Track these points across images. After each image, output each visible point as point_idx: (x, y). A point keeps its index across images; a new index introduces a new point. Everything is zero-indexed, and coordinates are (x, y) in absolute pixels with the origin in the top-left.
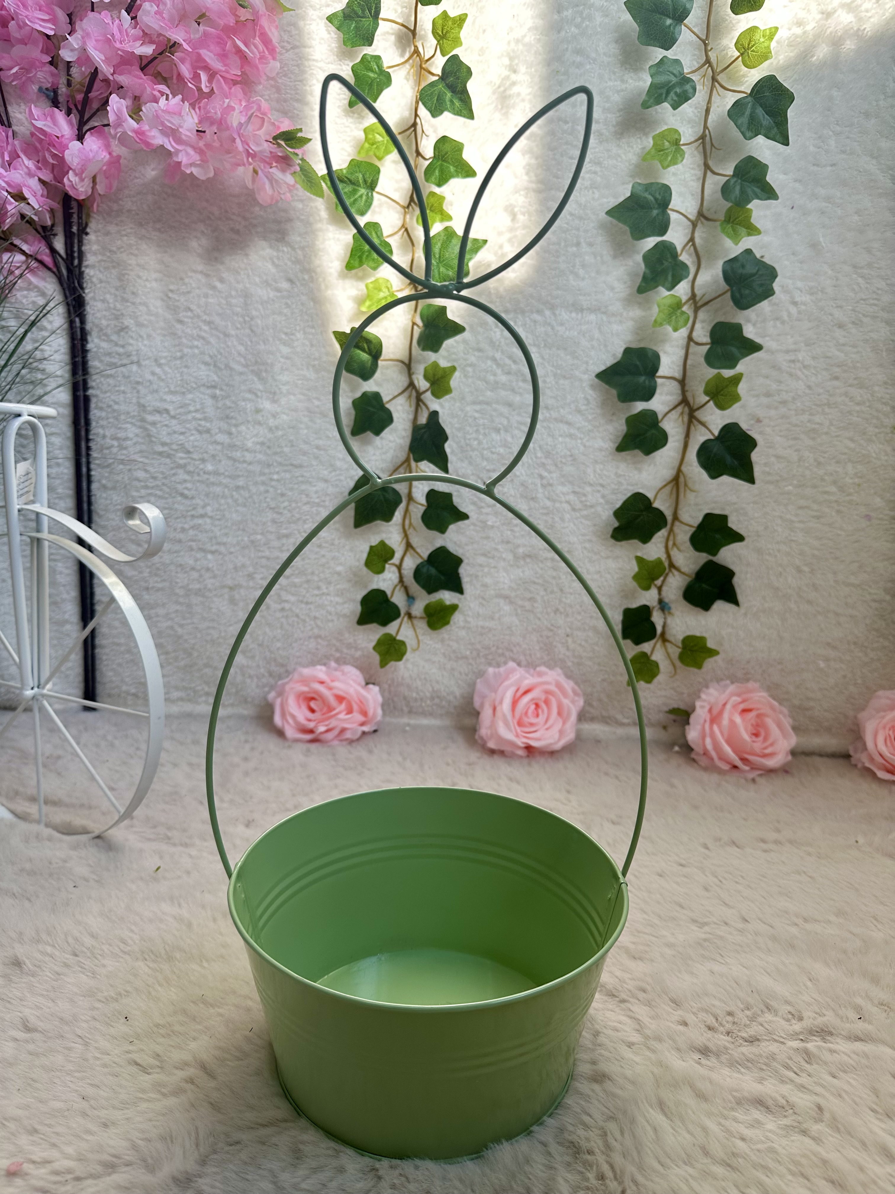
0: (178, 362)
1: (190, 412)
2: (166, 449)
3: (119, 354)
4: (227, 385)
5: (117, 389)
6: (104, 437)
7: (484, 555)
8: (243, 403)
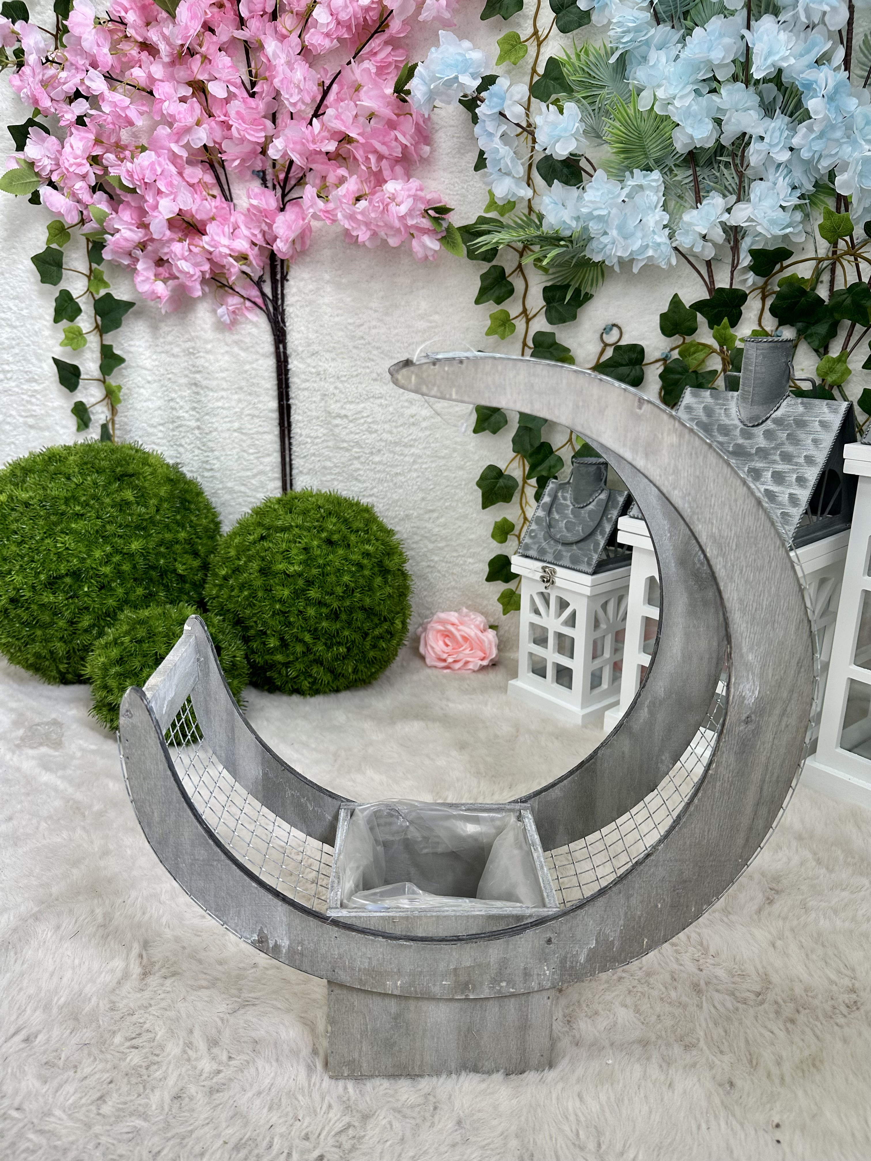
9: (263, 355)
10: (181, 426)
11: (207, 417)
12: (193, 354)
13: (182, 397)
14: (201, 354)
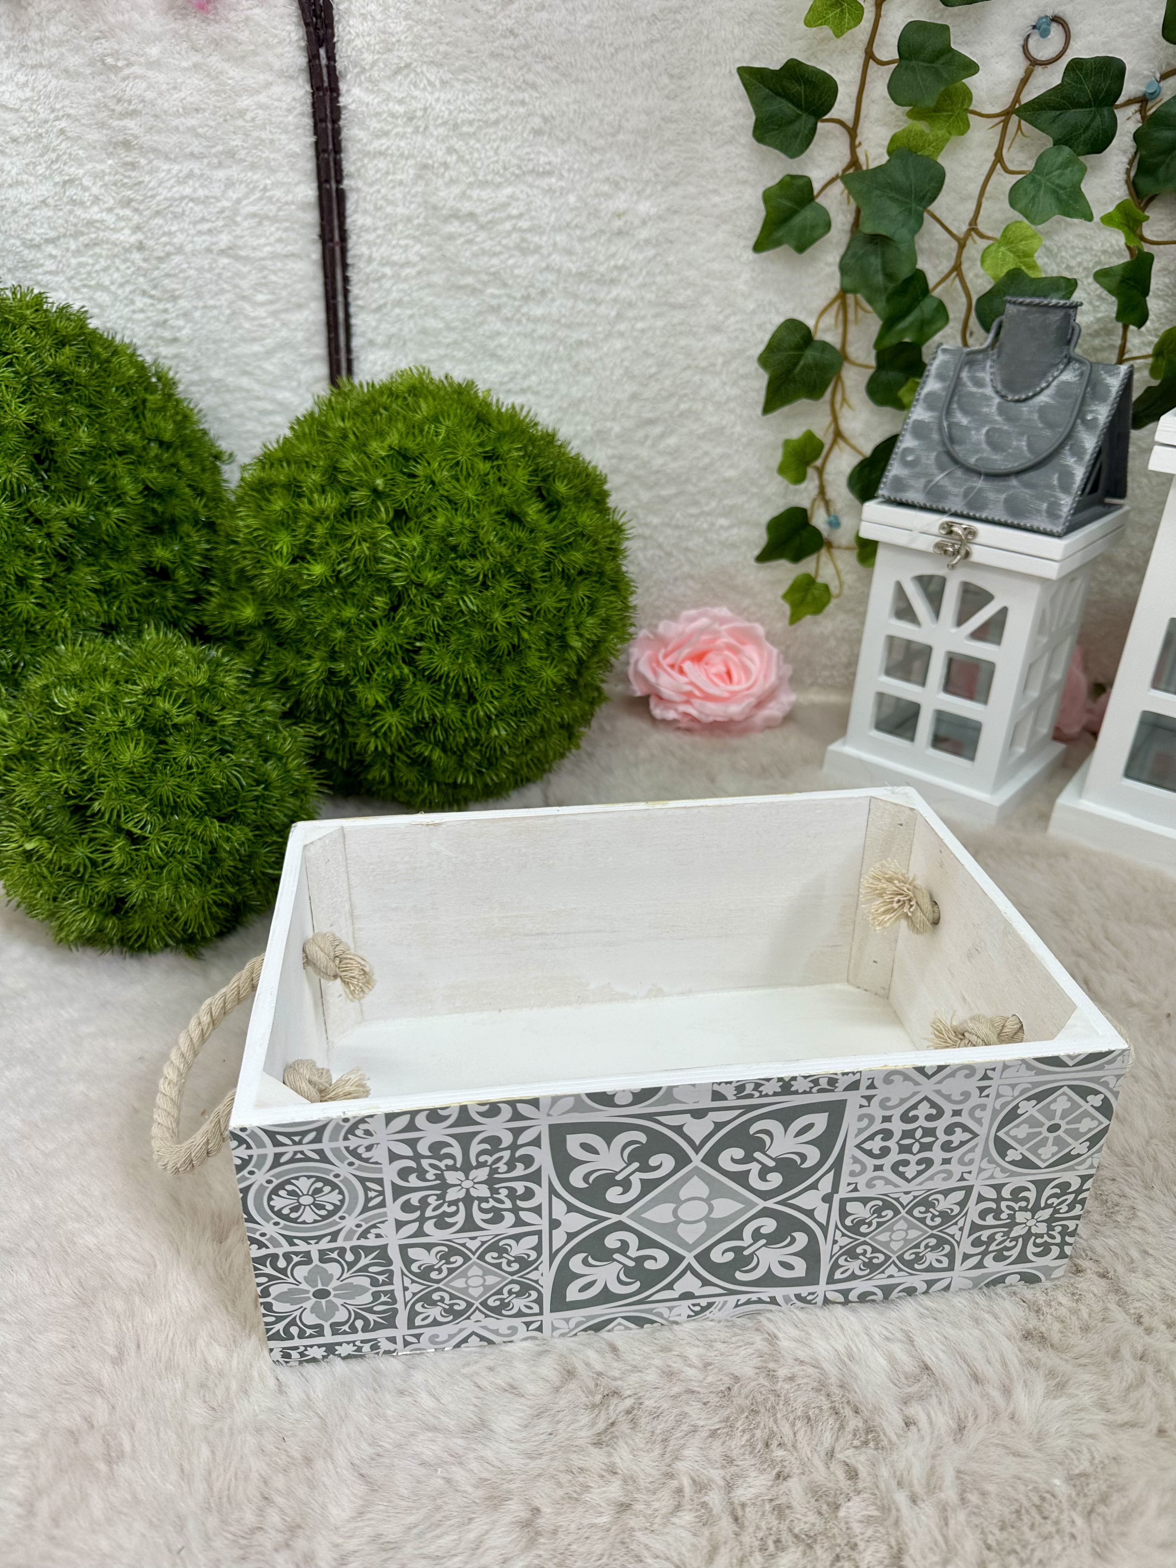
0: (492, 130)
1: (510, 217)
2: (469, 280)
3: (393, 115)
4: (569, 171)
5: (390, 177)
6: (370, 260)
8: (596, 201)
9: (281, 74)
10: (96, 243)
11: (159, 221)
12: (115, 69)
13: (97, 176)
14: (136, 69)
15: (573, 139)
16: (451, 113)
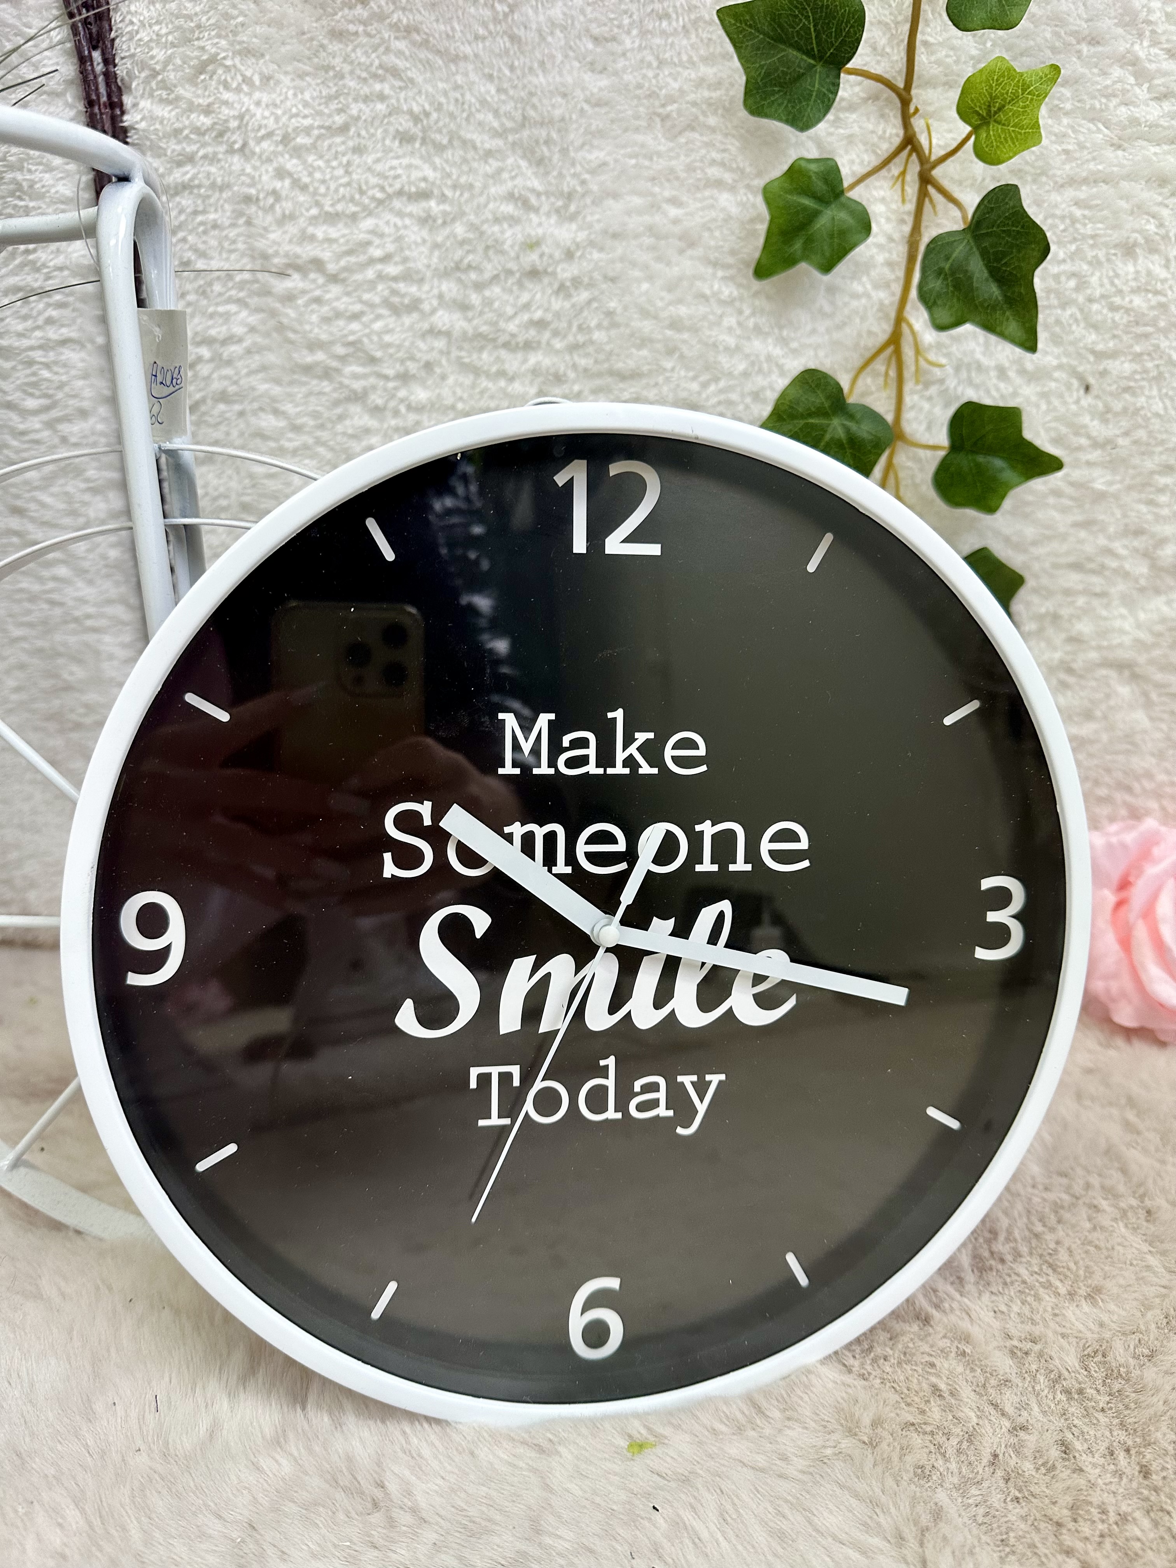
3: (198, 131)
7: (1077, 567)
15: (456, 143)
16: (277, 119)
